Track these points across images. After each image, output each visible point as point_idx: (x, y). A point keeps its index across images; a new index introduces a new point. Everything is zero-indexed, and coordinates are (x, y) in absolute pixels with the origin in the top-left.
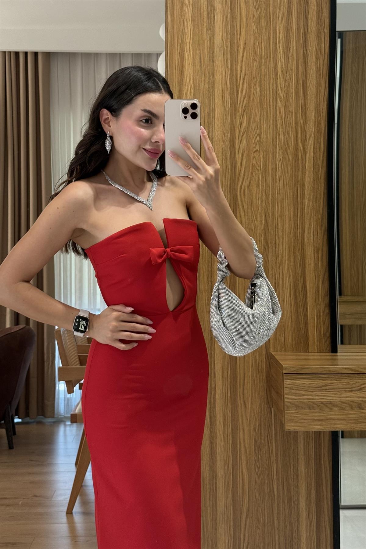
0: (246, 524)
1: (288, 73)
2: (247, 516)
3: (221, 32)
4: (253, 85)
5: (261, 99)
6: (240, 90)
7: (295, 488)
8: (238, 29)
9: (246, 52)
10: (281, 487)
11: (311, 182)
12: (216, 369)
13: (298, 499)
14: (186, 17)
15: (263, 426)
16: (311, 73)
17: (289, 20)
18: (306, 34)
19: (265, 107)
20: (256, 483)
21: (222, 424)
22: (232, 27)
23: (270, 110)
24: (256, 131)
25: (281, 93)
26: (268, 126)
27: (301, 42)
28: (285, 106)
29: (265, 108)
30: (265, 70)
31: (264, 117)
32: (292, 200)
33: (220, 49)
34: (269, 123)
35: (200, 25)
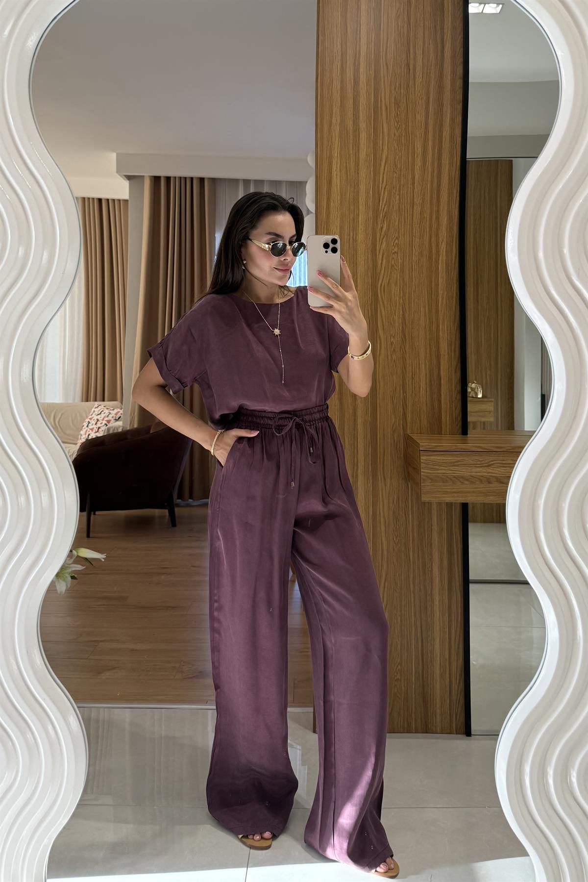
0: (384, 588)
1: (424, 183)
2: (385, 580)
3: (365, 148)
4: (392, 194)
5: (399, 207)
6: (381, 198)
7: (429, 556)
8: (381, 145)
9: (388, 165)
10: (416, 555)
11: (444, 282)
12: (359, 447)
13: (432, 565)
14: (334, 134)
15: (400, 499)
17: (425, 139)
18: (440, 150)
19: (403, 213)
20: (394, 550)
21: (363, 496)
22: (375, 143)
24: (394, 234)
26: (406, 230)
27: (436, 156)
28: (420, 213)
29: (403, 215)
30: (403, 181)
31: (402, 223)
32: (426, 298)
33: (364, 162)
34: (406, 227)
35: (346, 142)
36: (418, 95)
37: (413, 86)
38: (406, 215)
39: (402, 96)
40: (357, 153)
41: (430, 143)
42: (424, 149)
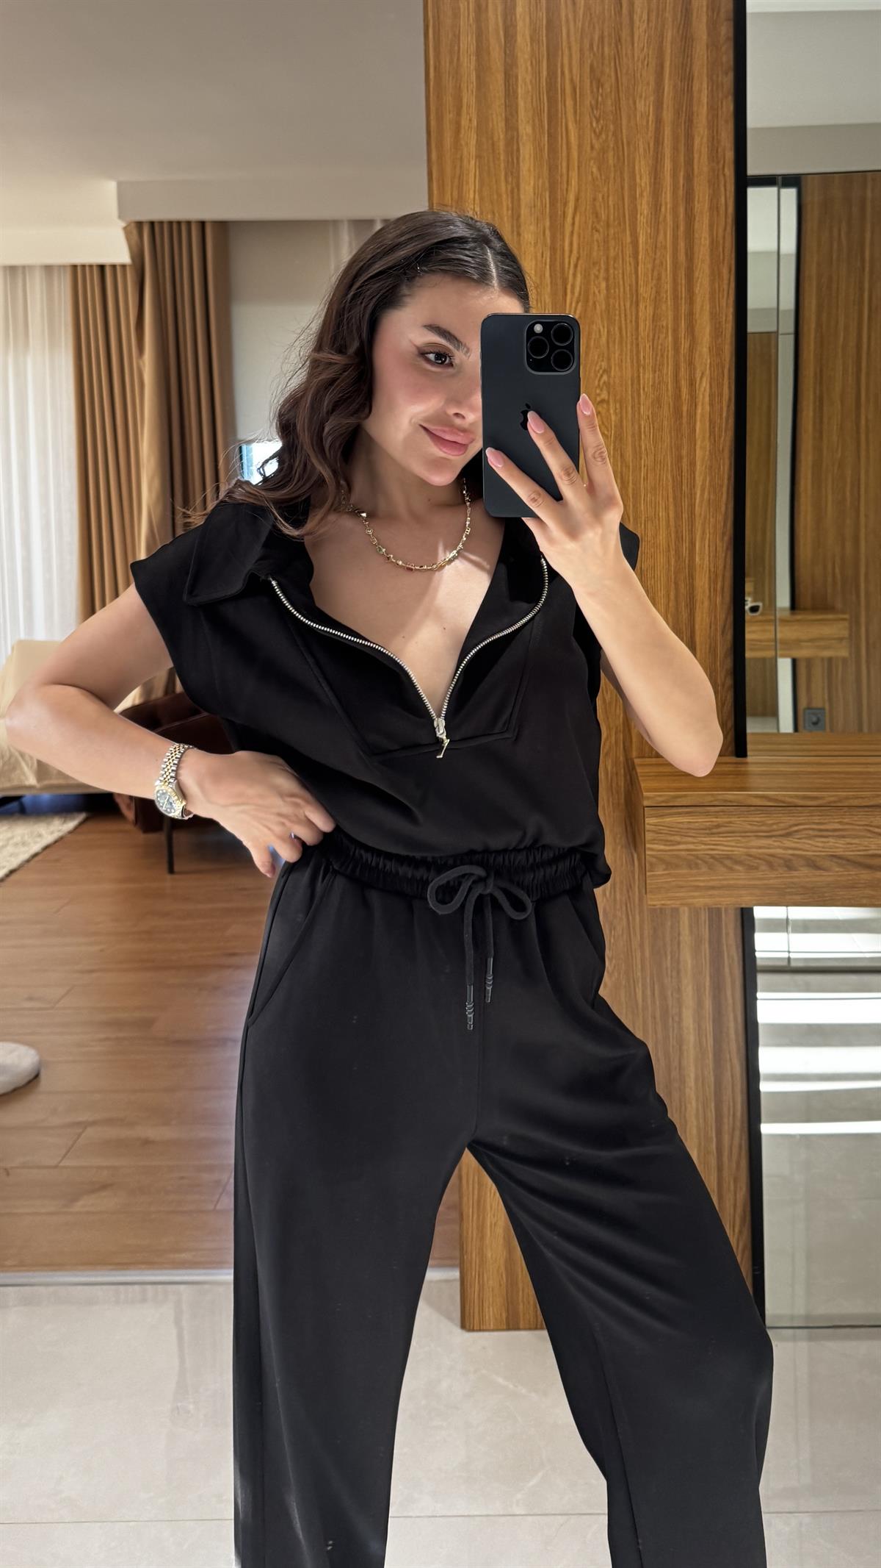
1: (658, 254)
3: (532, 178)
4: (592, 277)
5: (608, 305)
6: (569, 287)
7: (674, 994)
8: (564, 170)
9: (580, 216)
11: (706, 458)
14: (465, 152)
16: (701, 253)
17: (657, 153)
18: (689, 178)
19: (617, 318)
22: (553, 168)
23: (626, 324)
24: (599, 364)
25: (646, 292)
26: (624, 354)
27: (681, 192)
28: (654, 316)
29: (617, 322)
30: (615, 248)
31: (615, 339)
32: (670, 490)
33: (531, 210)
34: (625, 349)
35: (492, 165)
36: (638, 57)
37: (629, 39)
38: (623, 322)
39: (606, 62)
40: (516, 190)
41: (668, 165)
42: (655, 179)
